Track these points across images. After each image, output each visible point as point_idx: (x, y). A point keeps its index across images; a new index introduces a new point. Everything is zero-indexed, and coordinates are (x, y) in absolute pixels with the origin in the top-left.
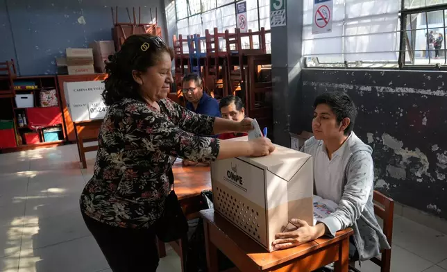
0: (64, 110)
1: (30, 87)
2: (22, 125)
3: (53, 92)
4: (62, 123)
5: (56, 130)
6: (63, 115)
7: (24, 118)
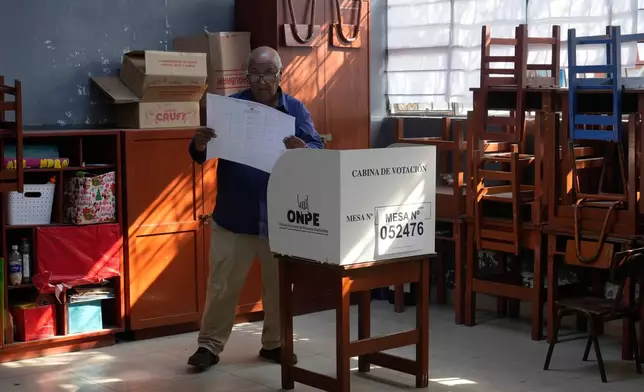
0: (131, 231)
1: (51, 162)
2: (18, 278)
3: (109, 179)
4: (122, 275)
5: (100, 295)
6: (125, 247)
7: (26, 257)
